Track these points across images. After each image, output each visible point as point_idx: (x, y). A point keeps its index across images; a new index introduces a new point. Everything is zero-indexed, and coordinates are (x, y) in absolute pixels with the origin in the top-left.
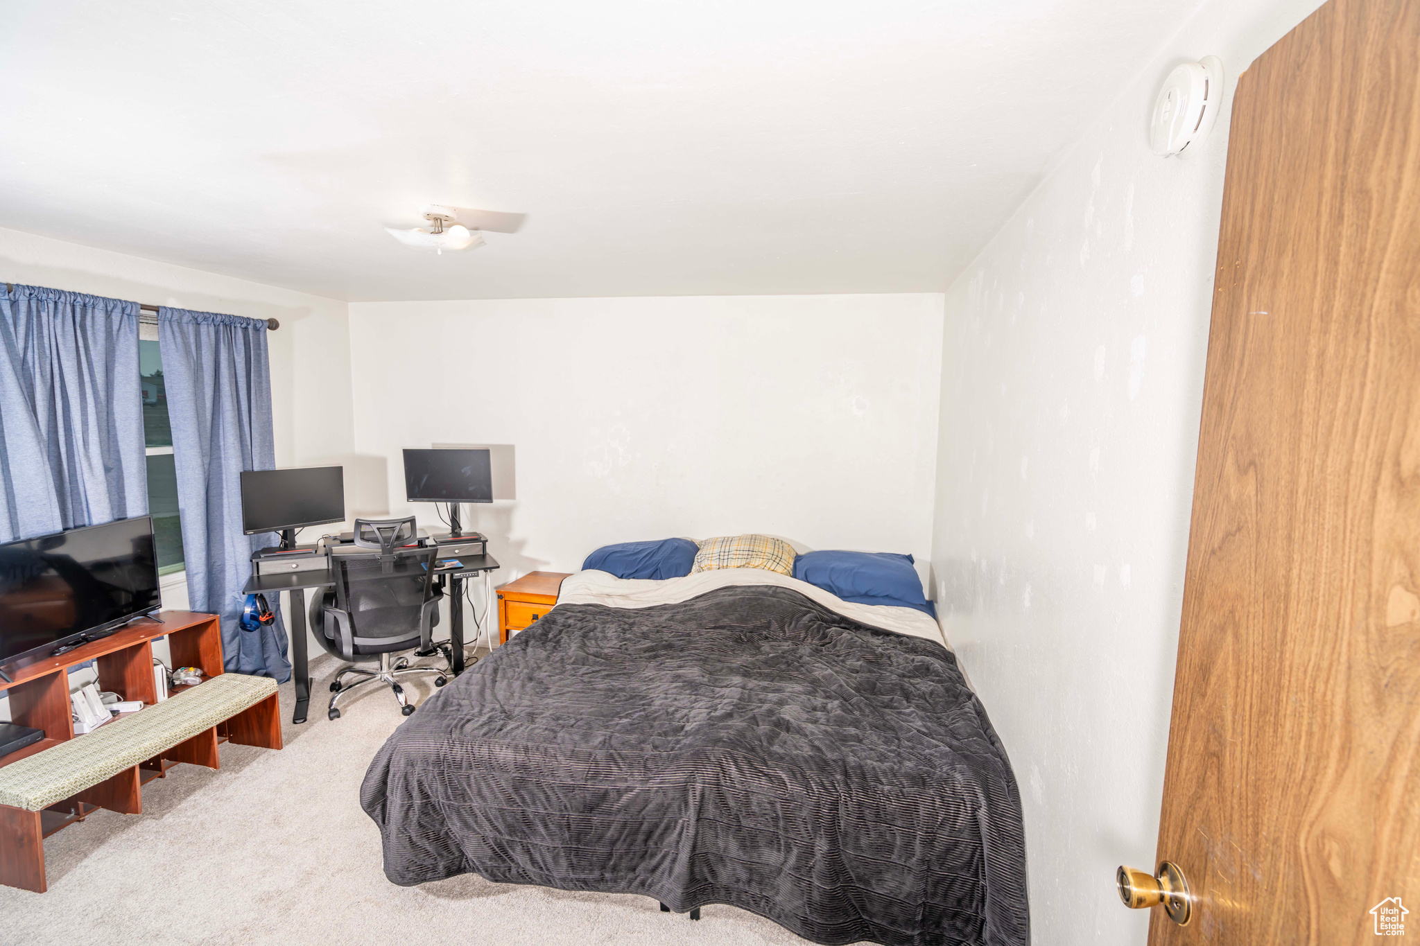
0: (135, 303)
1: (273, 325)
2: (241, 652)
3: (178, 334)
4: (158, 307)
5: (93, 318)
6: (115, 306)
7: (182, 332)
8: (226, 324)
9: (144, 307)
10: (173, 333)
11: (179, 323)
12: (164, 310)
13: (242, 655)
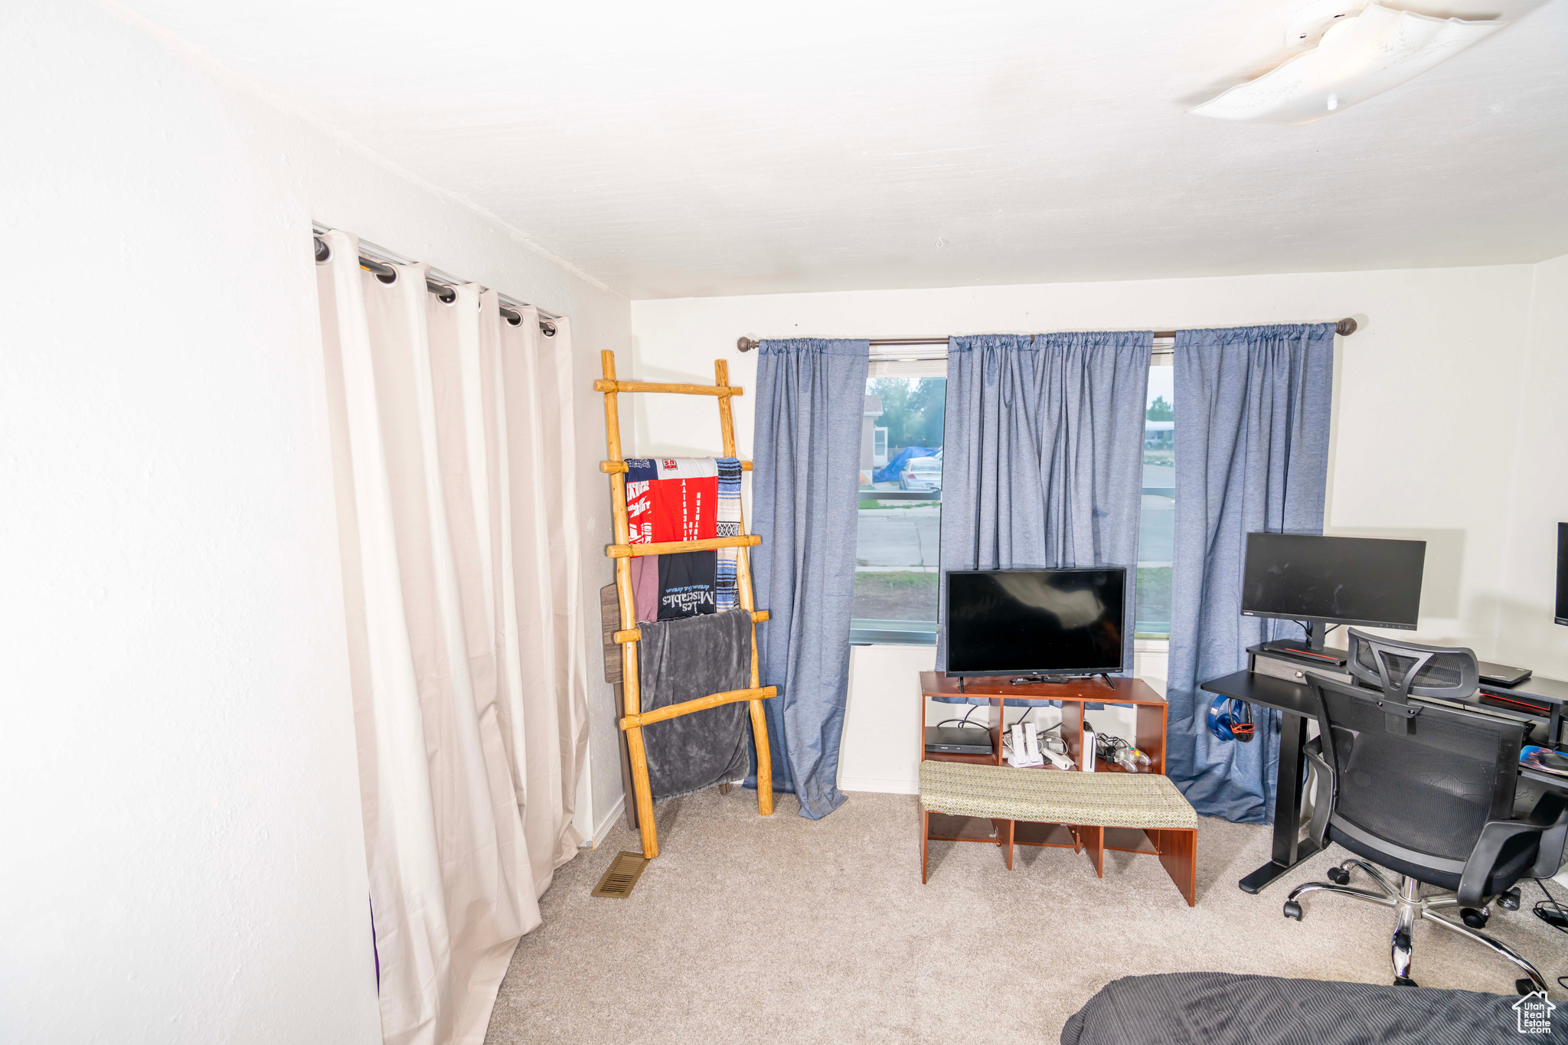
0: (1149, 332)
1: (1346, 327)
2: (1234, 763)
3: (1195, 361)
4: (1175, 332)
5: (1103, 356)
6: (1126, 339)
7: (1201, 357)
8: (1270, 336)
9: (1158, 335)
10: (1189, 360)
11: (1199, 346)
12: (1182, 334)
13: (1234, 766)
